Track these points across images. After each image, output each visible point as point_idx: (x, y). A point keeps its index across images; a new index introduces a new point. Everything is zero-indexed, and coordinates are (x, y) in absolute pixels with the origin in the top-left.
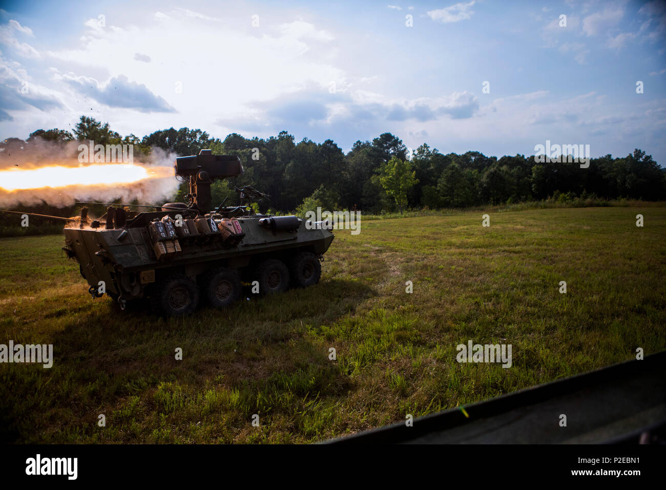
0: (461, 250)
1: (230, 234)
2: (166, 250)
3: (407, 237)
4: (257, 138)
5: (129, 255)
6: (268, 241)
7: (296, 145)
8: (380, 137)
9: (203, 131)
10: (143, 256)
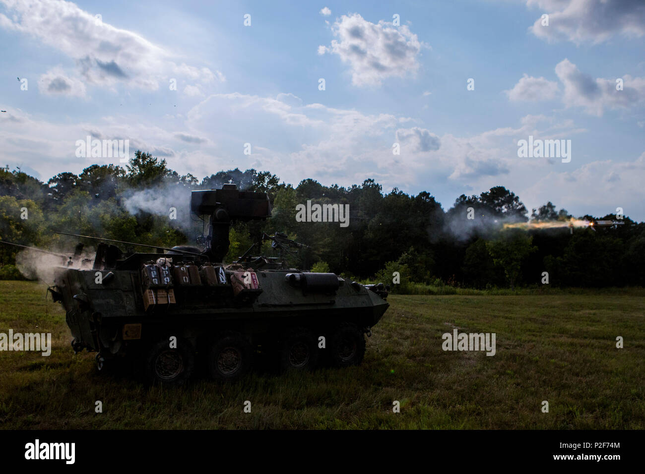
0: (575, 341)
1: (243, 288)
2: (157, 300)
3: (507, 318)
4: (336, 186)
5: (112, 301)
6: (294, 303)
7: (384, 196)
8: (490, 192)
9: (272, 175)
10: (129, 305)
